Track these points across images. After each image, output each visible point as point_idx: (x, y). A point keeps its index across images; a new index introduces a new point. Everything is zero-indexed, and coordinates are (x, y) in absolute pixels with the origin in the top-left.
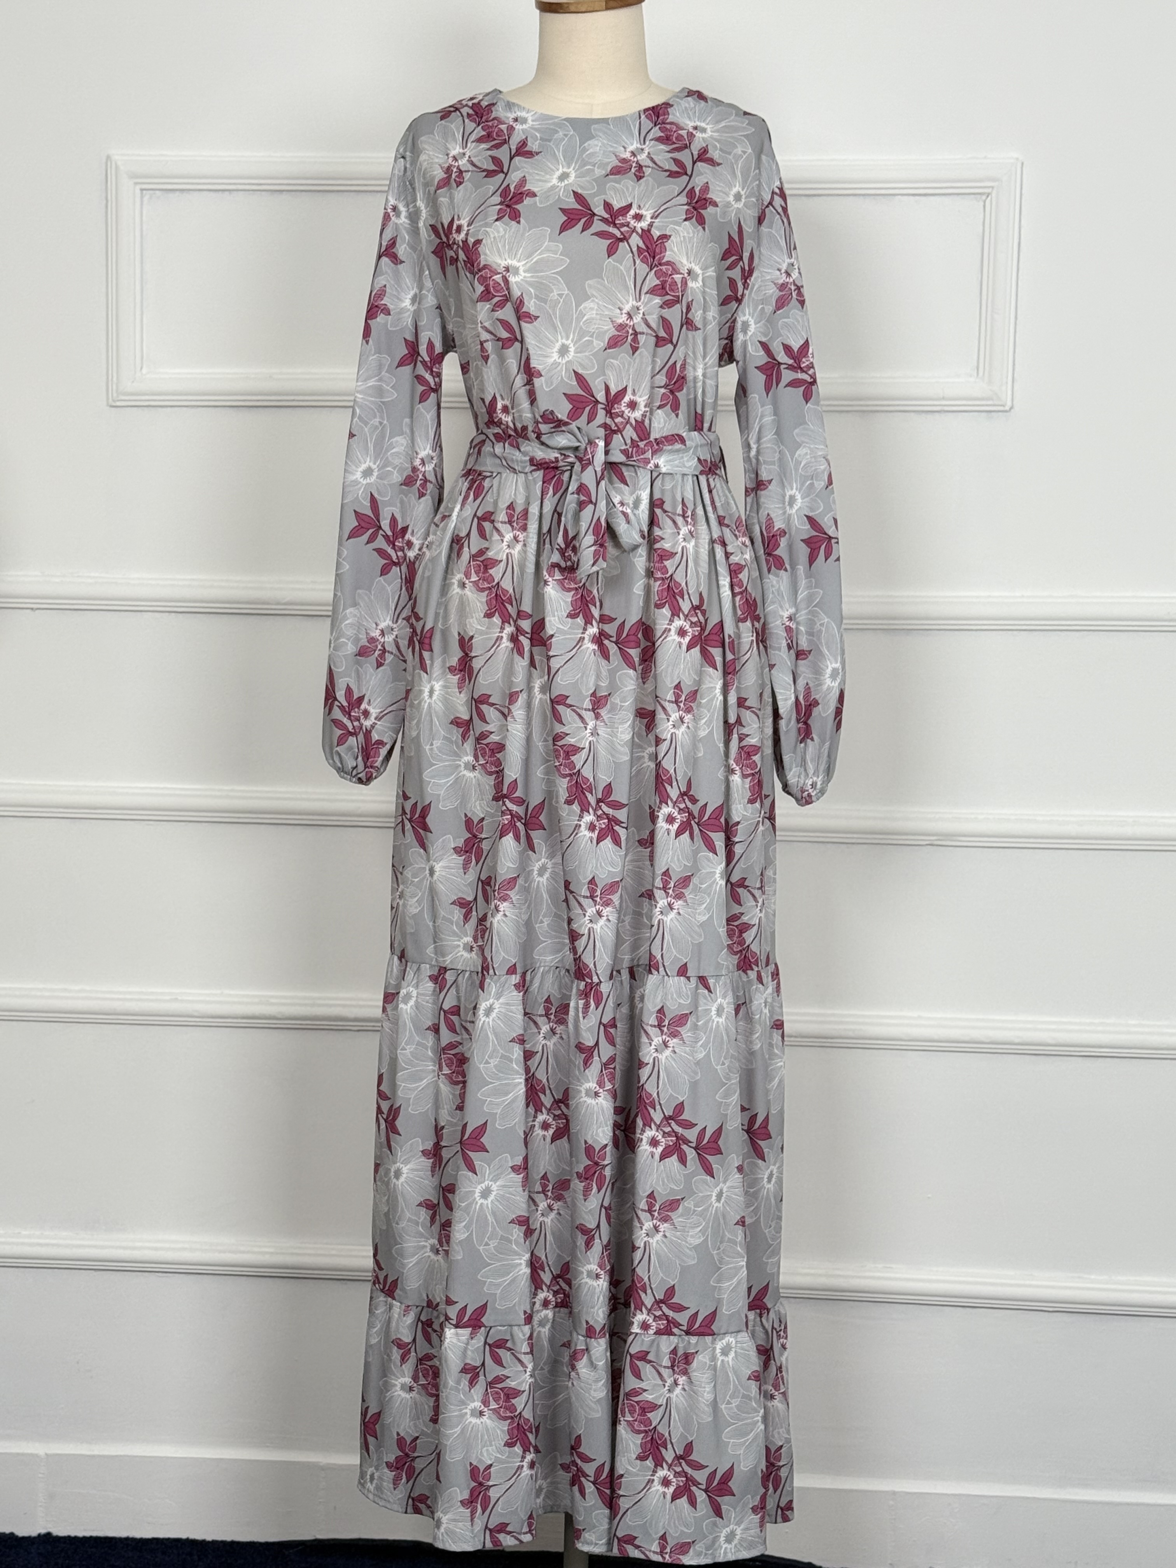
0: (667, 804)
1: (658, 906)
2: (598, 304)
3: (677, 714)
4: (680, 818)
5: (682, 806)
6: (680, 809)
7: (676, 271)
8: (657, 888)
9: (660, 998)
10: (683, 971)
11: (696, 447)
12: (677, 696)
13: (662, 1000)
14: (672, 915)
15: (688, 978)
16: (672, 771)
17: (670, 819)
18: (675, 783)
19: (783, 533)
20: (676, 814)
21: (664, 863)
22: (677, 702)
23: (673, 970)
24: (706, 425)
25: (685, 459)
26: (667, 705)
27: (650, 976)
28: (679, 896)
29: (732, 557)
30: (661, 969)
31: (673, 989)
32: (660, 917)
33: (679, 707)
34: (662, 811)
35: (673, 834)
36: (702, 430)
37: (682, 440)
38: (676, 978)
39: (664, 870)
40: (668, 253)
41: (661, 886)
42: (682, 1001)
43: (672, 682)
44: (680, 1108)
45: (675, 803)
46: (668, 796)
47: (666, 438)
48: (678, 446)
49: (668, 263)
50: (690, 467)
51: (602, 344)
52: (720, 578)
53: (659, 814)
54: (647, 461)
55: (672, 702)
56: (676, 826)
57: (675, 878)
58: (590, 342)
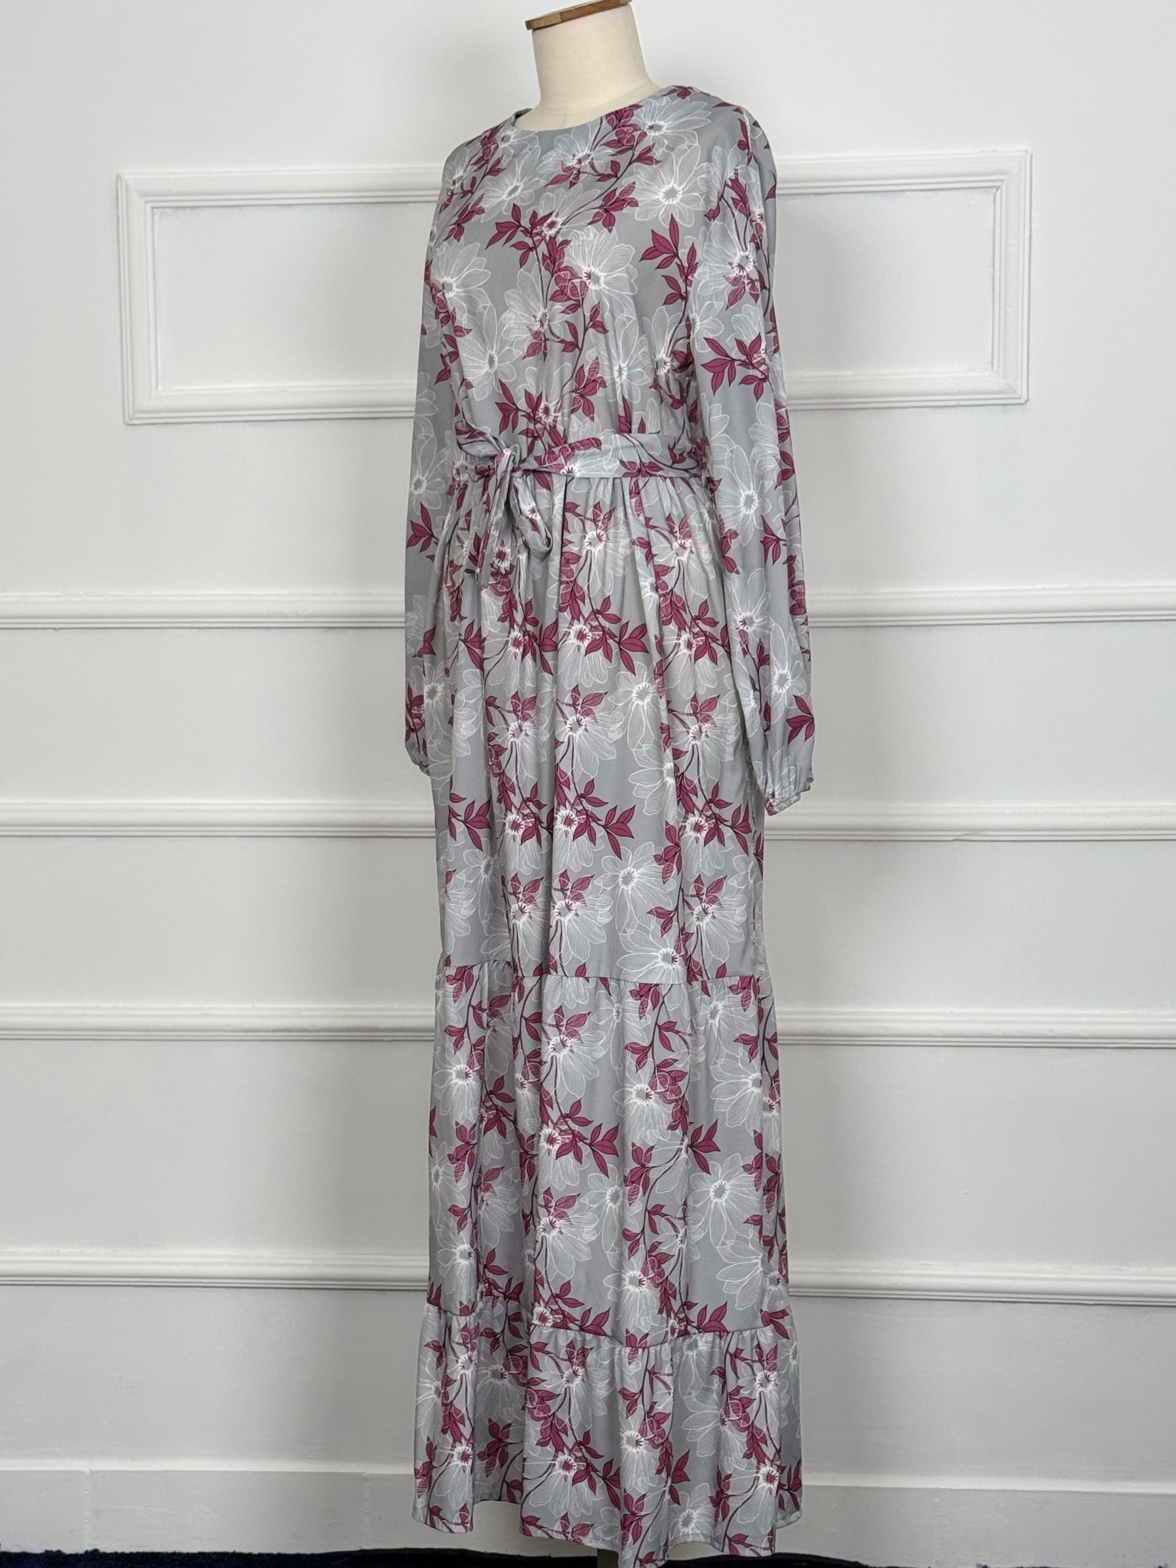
0: (565, 806)
1: (556, 907)
2: (515, 313)
3: (574, 717)
4: (577, 820)
5: (580, 808)
6: (578, 811)
7: (574, 276)
8: (555, 889)
9: (558, 998)
10: (581, 972)
11: (616, 449)
12: (575, 699)
13: (560, 1000)
14: (570, 915)
15: (587, 979)
16: (569, 774)
17: (568, 822)
18: (572, 786)
19: (735, 534)
20: (574, 816)
21: (562, 865)
22: (574, 705)
23: (571, 970)
24: (635, 427)
25: (605, 462)
26: (565, 708)
27: (549, 976)
28: (577, 898)
29: (655, 559)
30: (560, 969)
31: (571, 989)
32: (558, 918)
33: (576, 710)
34: (560, 813)
35: (571, 836)
36: (630, 431)
37: (597, 443)
38: (575, 979)
39: (561, 872)
40: (566, 258)
41: (559, 887)
42: (580, 1002)
43: (570, 686)
44: (577, 1106)
45: (572, 805)
46: (566, 799)
47: (581, 442)
48: (593, 450)
49: (567, 268)
50: (610, 470)
51: (521, 353)
52: (641, 579)
53: (558, 816)
54: (561, 467)
55: (570, 705)
56: (574, 828)
57: (572, 880)
58: (510, 351)
